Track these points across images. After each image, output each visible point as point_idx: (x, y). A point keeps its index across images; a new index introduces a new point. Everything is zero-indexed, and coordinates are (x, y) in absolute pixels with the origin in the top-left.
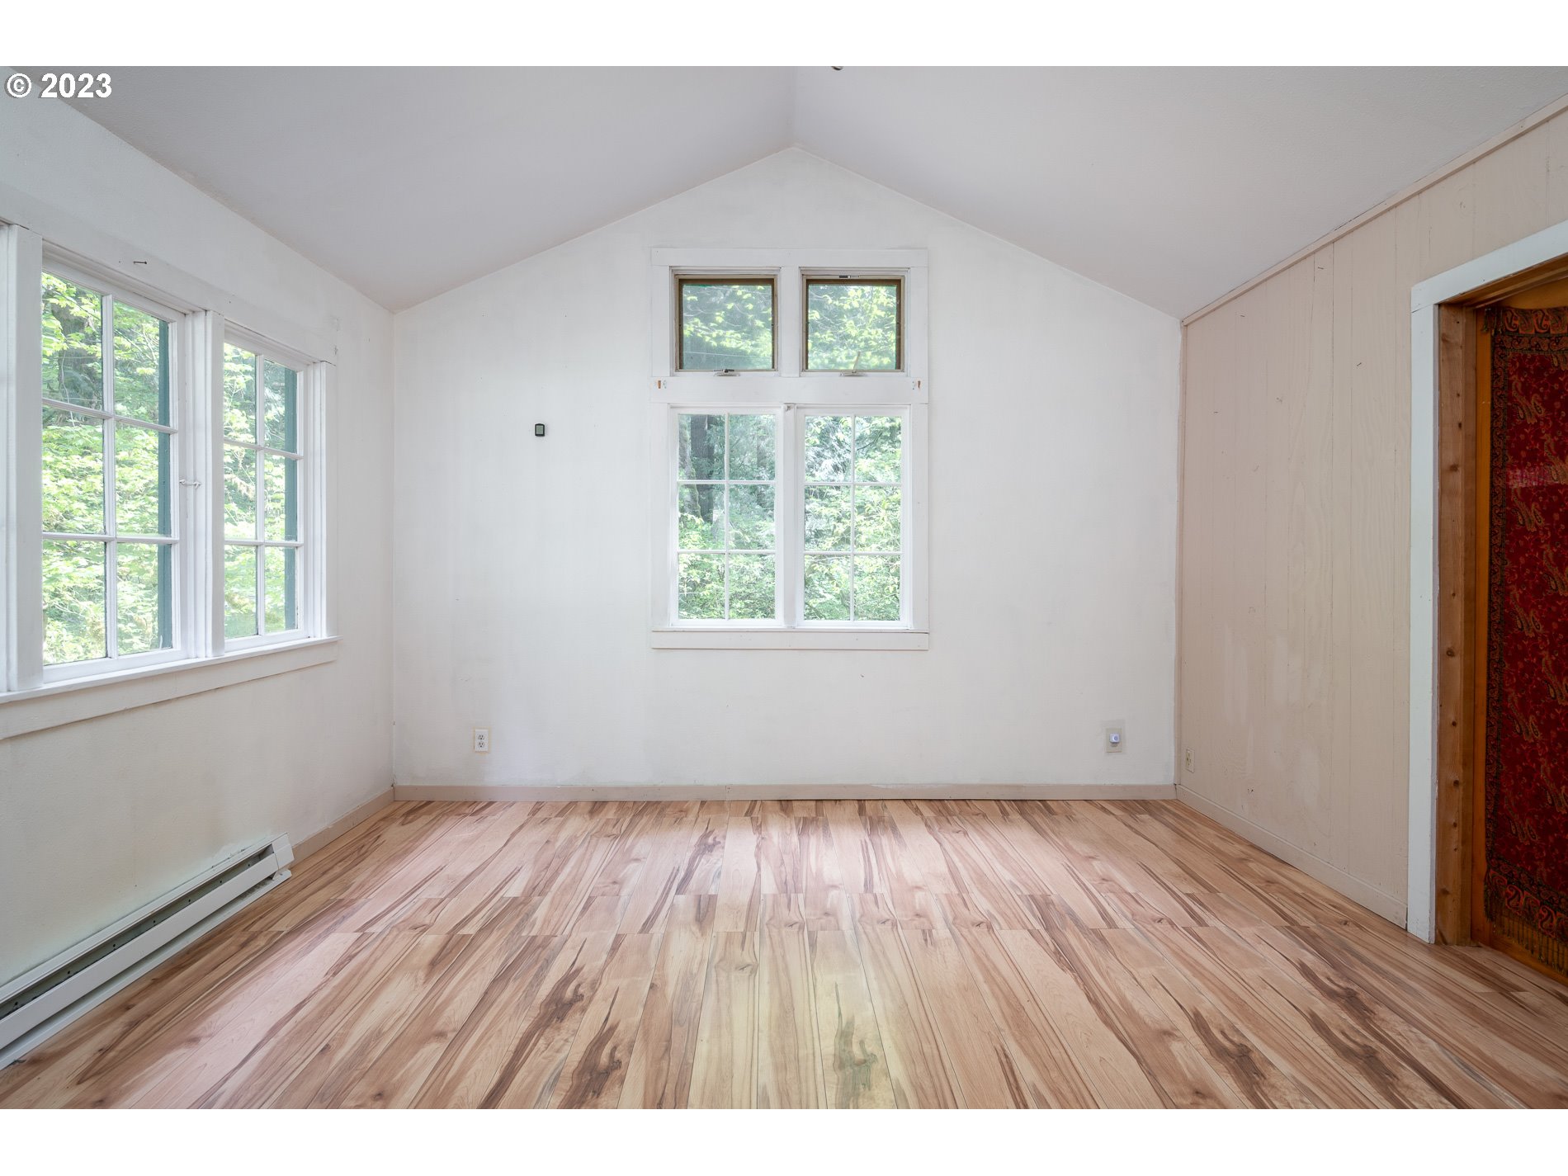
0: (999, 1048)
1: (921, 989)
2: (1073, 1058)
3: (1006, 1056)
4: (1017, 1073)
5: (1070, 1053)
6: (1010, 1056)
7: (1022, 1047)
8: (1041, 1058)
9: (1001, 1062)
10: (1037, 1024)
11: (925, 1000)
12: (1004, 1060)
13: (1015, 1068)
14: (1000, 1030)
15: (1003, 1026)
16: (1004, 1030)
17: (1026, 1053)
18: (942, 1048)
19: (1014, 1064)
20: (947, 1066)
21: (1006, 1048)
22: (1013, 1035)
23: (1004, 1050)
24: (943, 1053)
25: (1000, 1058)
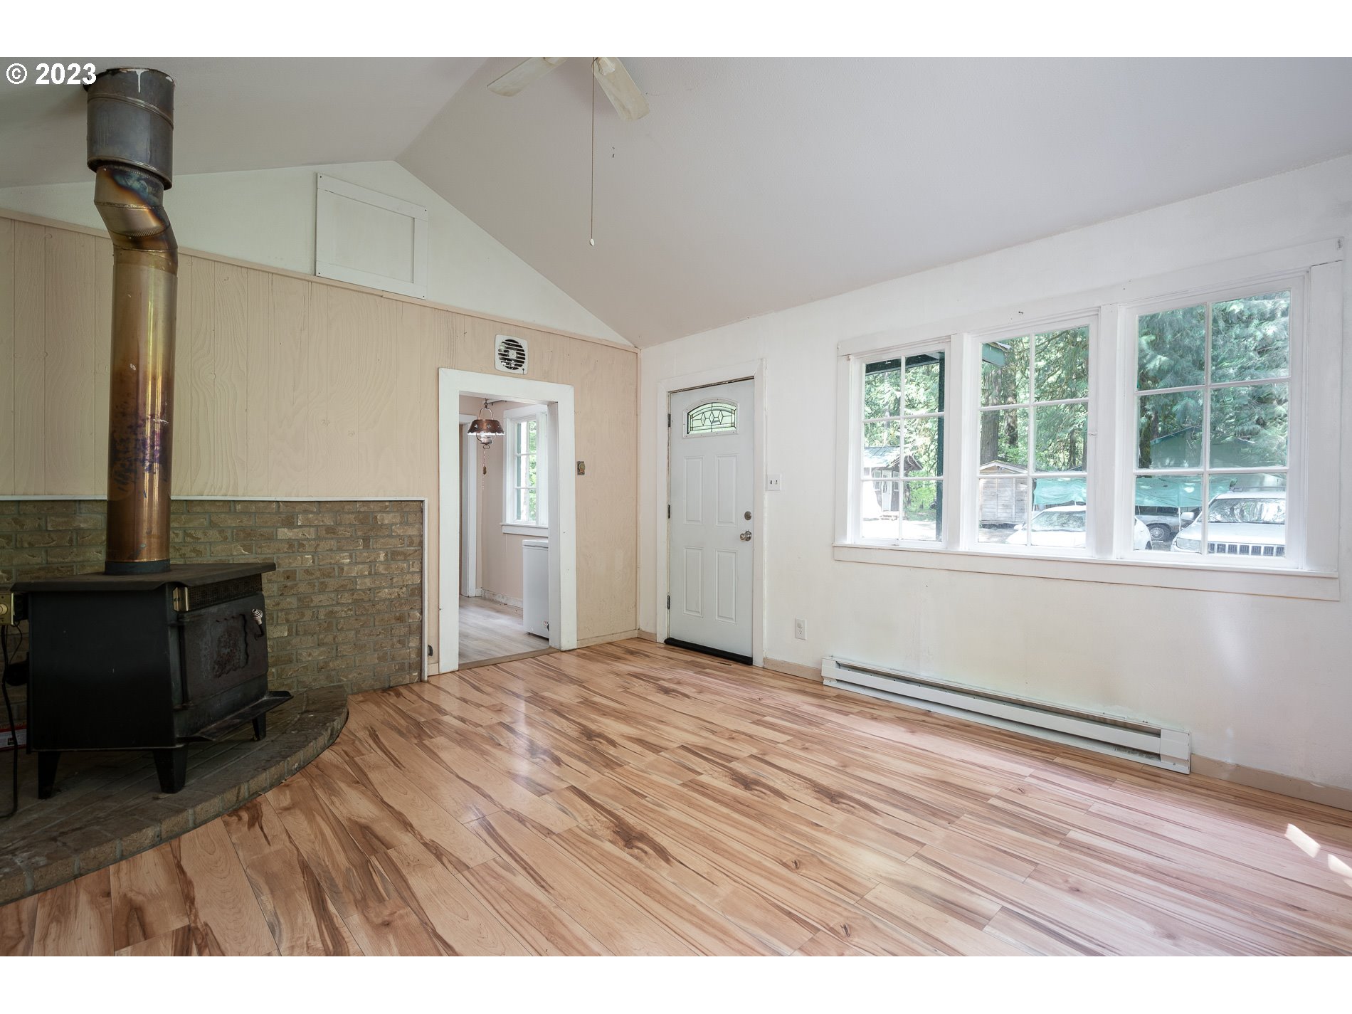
0: (551, 891)
1: (648, 914)
2: (490, 908)
3: (542, 887)
4: (530, 878)
5: (494, 912)
6: (540, 888)
7: (534, 899)
8: (517, 897)
9: (544, 881)
10: (529, 927)
11: (636, 905)
12: (543, 883)
13: (532, 881)
14: (558, 906)
15: (557, 912)
16: (555, 907)
17: (528, 895)
18: (591, 872)
19: (534, 883)
20: (579, 862)
21: (546, 893)
22: (545, 907)
23: (546, 890)
24: (587, 869)
25: (546, 883)
